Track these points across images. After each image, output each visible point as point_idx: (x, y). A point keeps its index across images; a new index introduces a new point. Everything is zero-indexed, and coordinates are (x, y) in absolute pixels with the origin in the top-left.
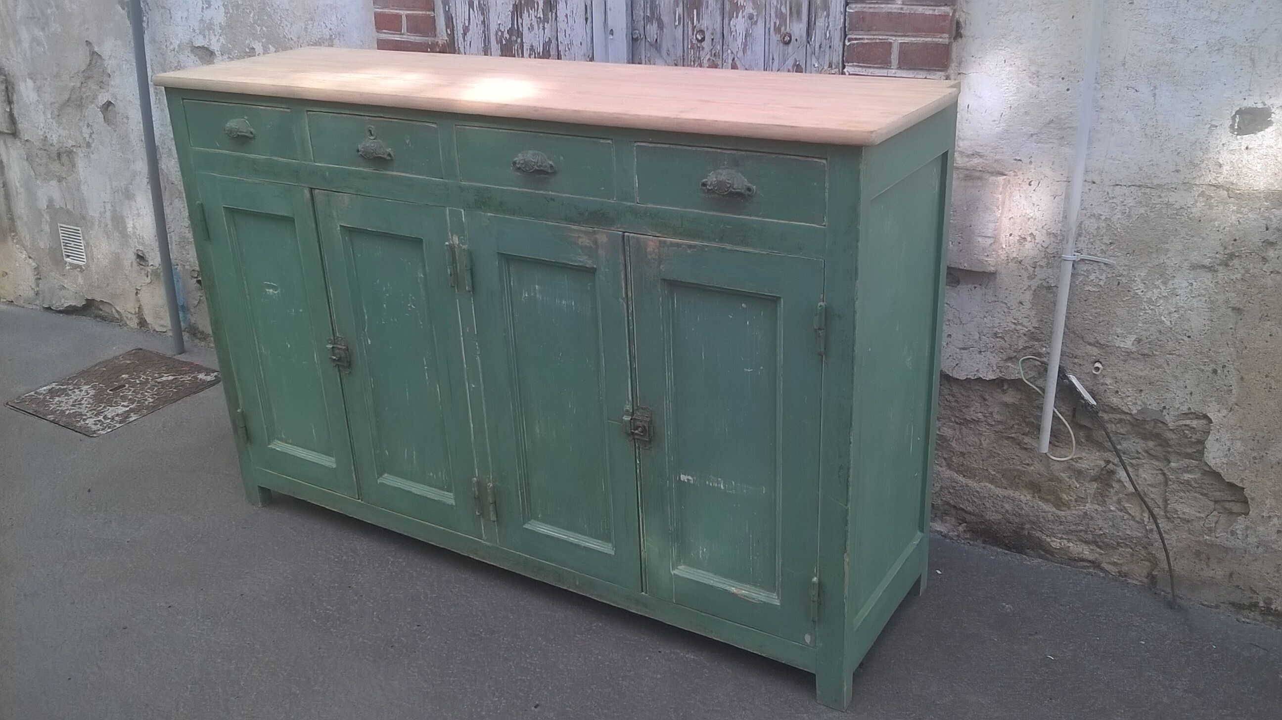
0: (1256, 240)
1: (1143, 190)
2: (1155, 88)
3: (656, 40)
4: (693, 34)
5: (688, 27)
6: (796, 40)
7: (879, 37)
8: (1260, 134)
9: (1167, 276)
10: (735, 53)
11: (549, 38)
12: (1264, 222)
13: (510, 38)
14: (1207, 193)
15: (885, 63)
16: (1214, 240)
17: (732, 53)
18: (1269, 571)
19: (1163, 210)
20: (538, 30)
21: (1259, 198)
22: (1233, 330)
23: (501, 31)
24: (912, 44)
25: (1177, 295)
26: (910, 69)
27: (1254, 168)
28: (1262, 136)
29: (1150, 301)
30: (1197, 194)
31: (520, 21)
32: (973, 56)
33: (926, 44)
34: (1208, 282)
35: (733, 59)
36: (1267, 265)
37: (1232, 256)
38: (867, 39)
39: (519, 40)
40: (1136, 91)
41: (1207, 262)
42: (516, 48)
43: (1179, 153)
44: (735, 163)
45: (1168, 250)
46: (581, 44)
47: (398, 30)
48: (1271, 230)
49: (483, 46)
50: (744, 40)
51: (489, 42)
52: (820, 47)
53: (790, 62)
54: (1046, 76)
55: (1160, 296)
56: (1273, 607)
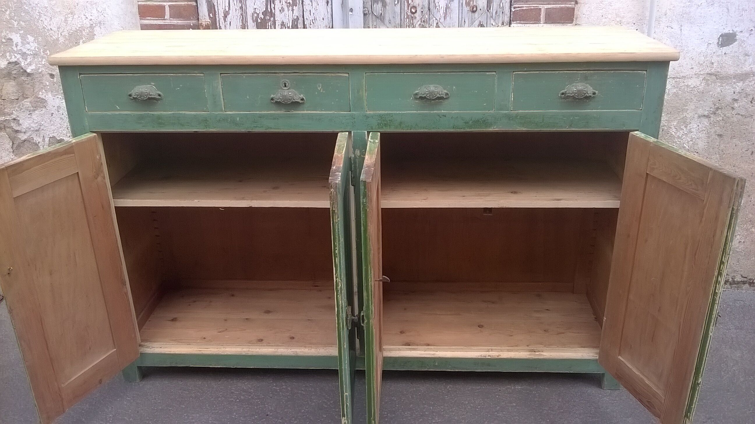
0: (729, 99)
1: (675, 80)
2: (681, 26)
3: (381, 14)
4: (408, 9)
5: (404, 5)
6: (480, 9)
7: (533, 6)
8: (731, 46)
9: (687, 123)
10: (439, 20)
11: (297, 16)
12: (733, 90)
13: (264, 17)
14: (706, 78)
15: (536, 20)
16: (710, 101)
17: (436, 19)
18: (734, 263)
19: (685, 89)
20: (288, 11)
21: (731, 78)
22: (718, 146)
23: (256, 13)
24: (553, 8)
25: (692, 132)
26: (552, 23)
27: (728, 63)
28: (732, 47)
29: (679, 137)
30: (701, 79)
31: (273, 6)
32: (584, 14)
33: (562, 8)
34: (706, 124)
35: (437, 23)
36: (734, 111)
37: (718, 109)
38: (526, 7)
39: (272, 19)
40: (672, 28)
41: (706, 113)
42: (270, 24)
43: (693, 59)
44: (585, 79)
45: (688, 109)
46: (323, 19)
47: (162, 16)
48: (736, 93)
49: (241, 24)
50: (445, 11)
51: (246, 21)
52: (496, 13)
53: (477, 23)
54: (625, 23)
55: (683, 134)
56: (736, 280)
